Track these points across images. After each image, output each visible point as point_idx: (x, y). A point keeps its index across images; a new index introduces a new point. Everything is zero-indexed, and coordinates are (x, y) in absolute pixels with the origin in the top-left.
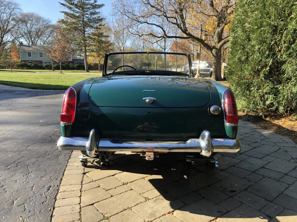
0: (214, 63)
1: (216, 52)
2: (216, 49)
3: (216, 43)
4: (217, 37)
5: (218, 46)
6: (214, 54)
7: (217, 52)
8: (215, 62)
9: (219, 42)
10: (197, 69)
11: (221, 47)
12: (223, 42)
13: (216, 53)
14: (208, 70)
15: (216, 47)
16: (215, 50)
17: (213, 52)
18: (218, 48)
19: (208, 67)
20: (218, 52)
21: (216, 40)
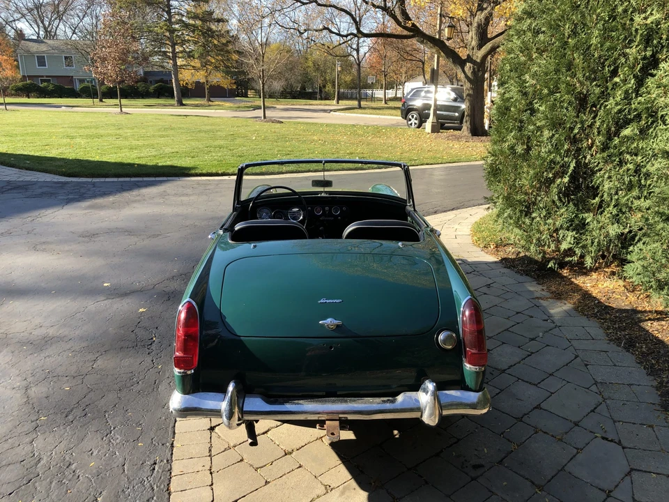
0: (468, 95)
1: (474, 69)
2: (474, 62)
3: (473, 49)
4: (476, 34)
5: (479, 55)
6: (469, 74)
7: (476, 70)
8: (471, 92)
9: (480, 46)
10: (431, 106)
11: (484, 58)
12: (488, 46)
13: (474, 73)
14: (455, 109)
15: (474, 58)
16: (472, 65)
17: (466, 69)
18: (478, 61)
19: (455, 100)
20: (479, 70)
21: (474, 43)
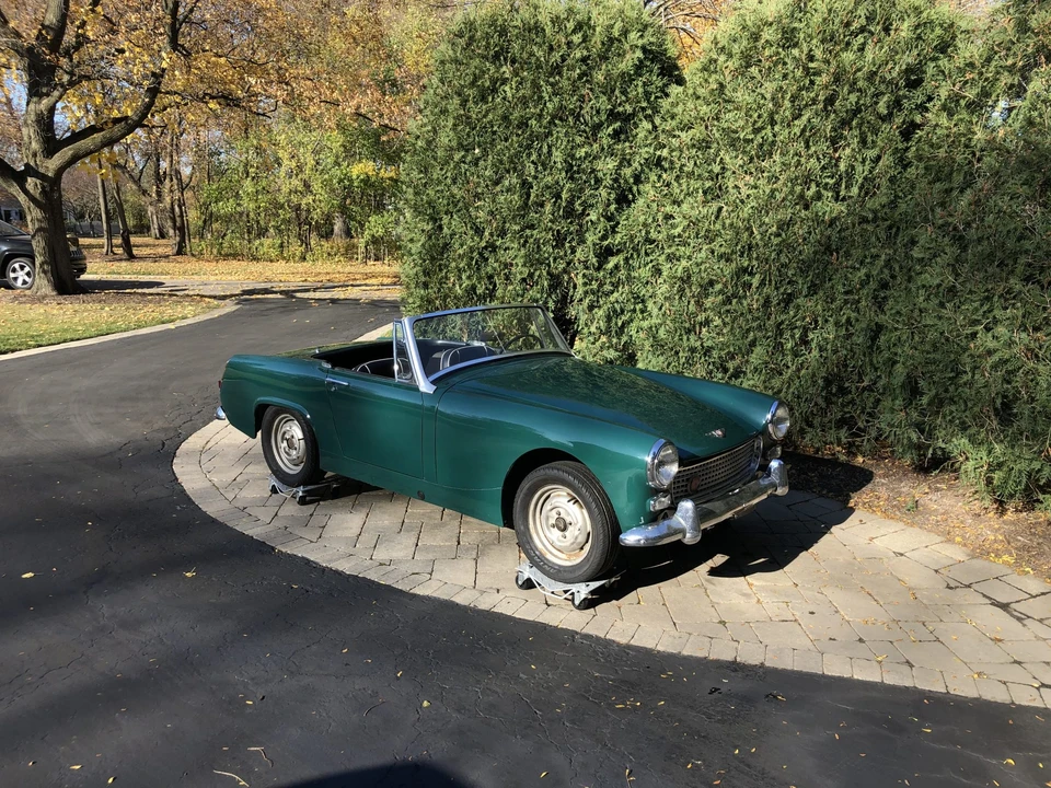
0: (40, 230)
1: (43, 187)
2: (43, 177)
3: (35, 155)
4: (37, 133)
5: (51, 165)
6: (37, 193)
7: (48, 189)
8: (44, 224)
9: (49, 152)
11: (60, 171)
12: (67, 153)
13: (44, 192)
15: (42, 170)
16: (38, 182)
17: (29, 186)
18: (50, 175)
20: (51, 190)
21: (35, 146)
